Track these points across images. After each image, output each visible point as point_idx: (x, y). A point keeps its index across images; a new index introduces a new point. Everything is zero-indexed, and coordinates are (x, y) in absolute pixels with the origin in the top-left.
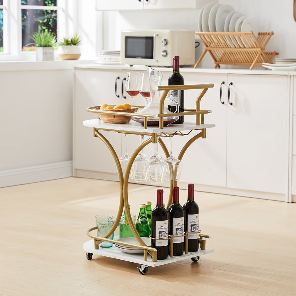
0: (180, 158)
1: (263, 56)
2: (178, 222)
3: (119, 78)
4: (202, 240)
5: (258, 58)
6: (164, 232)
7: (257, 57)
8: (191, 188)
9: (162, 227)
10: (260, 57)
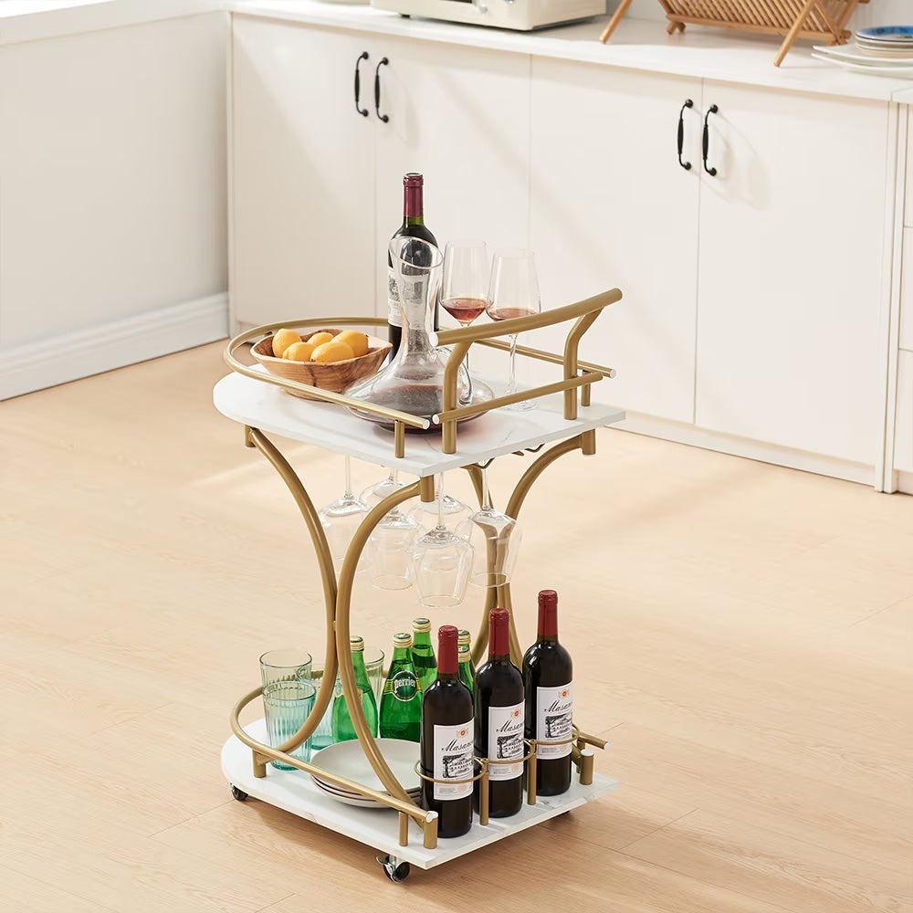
0: (513, 510)
1: (818, 16)
2: (507, 719)
3: (365, 56)
4: (583, 757)
5: (804, 20)
6: (461, 758)
7: (800, 17)
8: (548, 604)
9: (452, 743)
10: (810, 17)
